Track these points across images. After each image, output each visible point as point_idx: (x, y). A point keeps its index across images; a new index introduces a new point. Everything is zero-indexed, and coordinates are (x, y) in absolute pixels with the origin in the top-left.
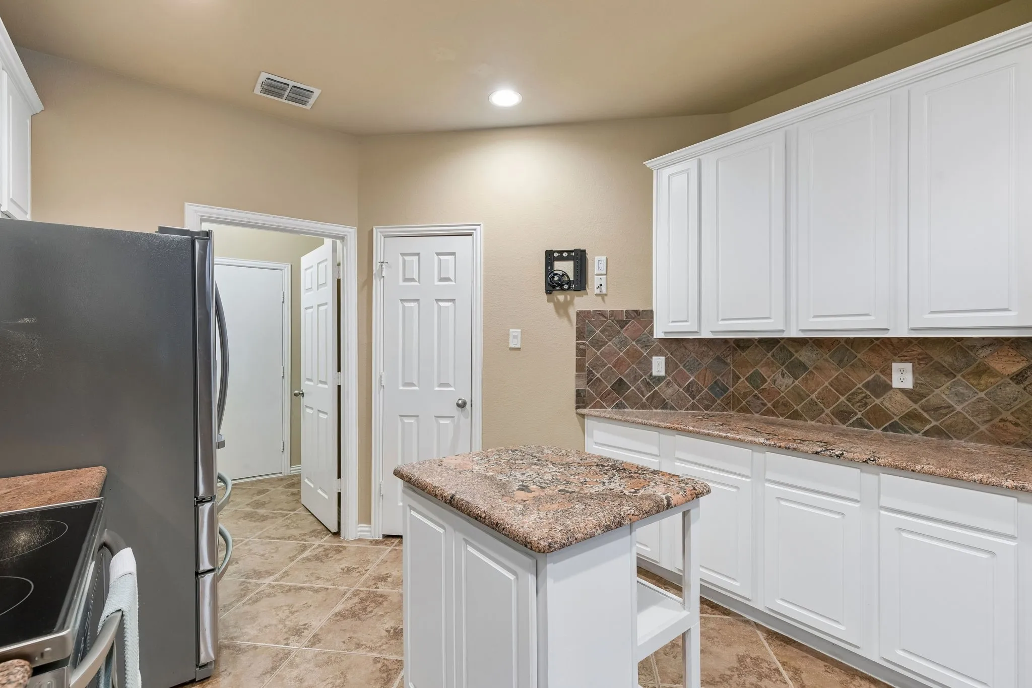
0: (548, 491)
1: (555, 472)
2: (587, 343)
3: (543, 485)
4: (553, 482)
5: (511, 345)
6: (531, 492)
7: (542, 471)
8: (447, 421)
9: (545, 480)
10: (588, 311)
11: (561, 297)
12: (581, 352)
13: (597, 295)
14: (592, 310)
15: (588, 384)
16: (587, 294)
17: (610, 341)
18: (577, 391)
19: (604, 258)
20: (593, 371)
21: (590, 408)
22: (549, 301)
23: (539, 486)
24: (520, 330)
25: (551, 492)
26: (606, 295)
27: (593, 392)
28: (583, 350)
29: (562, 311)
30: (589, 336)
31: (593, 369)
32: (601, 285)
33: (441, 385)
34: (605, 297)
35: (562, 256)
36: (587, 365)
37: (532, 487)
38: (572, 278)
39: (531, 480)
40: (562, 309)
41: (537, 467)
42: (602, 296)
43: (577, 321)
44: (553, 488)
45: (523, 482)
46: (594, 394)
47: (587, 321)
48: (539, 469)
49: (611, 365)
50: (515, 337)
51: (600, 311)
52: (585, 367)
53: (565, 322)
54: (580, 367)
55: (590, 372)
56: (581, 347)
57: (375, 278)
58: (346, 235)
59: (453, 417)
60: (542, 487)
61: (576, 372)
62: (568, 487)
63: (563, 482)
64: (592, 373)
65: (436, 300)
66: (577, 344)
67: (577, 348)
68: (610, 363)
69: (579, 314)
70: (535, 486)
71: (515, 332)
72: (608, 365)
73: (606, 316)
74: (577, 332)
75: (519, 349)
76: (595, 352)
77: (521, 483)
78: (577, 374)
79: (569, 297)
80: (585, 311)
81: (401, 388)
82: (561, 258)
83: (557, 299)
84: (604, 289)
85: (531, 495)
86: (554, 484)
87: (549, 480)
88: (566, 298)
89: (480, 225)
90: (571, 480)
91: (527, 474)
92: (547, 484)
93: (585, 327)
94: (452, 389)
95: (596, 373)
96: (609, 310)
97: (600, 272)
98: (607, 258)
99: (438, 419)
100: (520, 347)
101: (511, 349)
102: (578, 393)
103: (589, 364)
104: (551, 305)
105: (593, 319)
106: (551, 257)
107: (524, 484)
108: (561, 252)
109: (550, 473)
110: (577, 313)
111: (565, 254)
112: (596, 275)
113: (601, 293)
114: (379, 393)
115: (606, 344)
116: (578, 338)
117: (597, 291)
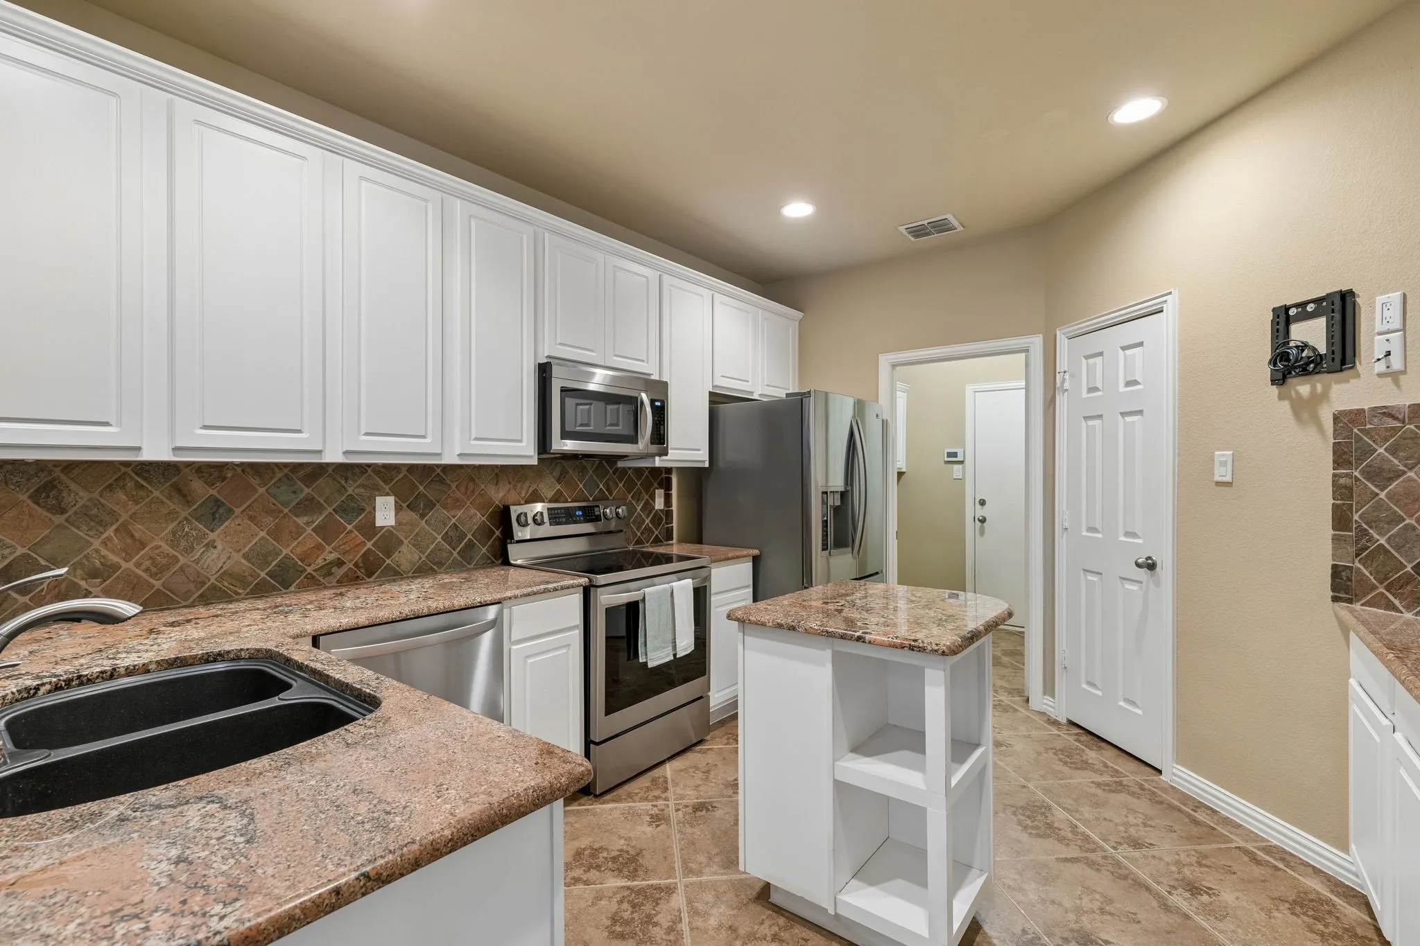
2: (1357, 473)
5: (1217, 478)
8: (1134, 587)
10: (1358, 410)
11: (1303, 388)
12: (1342, 491)
13: (1380, 375)
14: (1366, 408)
15: (1357, 555)
16: (1358, 376)
17: (1410, 469)
18: (1334, 567)
19: (1396, 296)
20: (1371, 531)
21: (1362, 605)
22: (1281, 397)
24: (1231, 452)
26: (1404, 372)
27: (1371, 574)
28: (1345, 487)
29: (1305, 416)
30: (1360, 460)
31: (1371, 527)
32: (1388, 354)
33: (1127, 534)
34: (1402, 377)
35: (1304, 311)
36: (1356, 517)
38: (1322, 349)
40: (1304, 410)
42: (1394, 376)
43: (1335, 430)
46: (1372, 578)
47: (1355, 430)
49: (1413, 522)
50: (1224, 464)
51: (1385, 407)
52: (1351, 520)
53: (1312, 431)
54: (1341, 519)
55: (1362, 533)
56: (1342, 481)
57: (1059, 393)
58: (1029, 347)
59: (1142, 583)
61: (1334, 529)
64: (1367, 534)
65: (1121, 413)
66: (1334, 475)
67: (1334, 484)
68: (1411, 516)
69: (1336, 418)
71: (1223, 455)
72: (1407, 521)
73: (1401, 417)
74: (1334, 453)
75: (1229, 484)
76: (1372, 492)
78: (1335, 535)
79: (1319, 388)
80: (1351, 412)
81: (1085, 533)
82: (1305, 316)
83: (1297, 393)
84: (1396, 363)
88: (1314, 388)
89: (1170, 293)
93: (1351, 443)
94: (1140, 541)
95: (1376, 537)
96: (1407, 404)
97: (1385, 327)
98: (1405, 296)
99: (1124, 582)
100: (1230, 480)
101: (1218, 484)
102: (1336, 572)
103: (1360, 517)
104: (1286, 405)
105: (1369, 426)
106: (1283, 318)
108: (1303, 305)
110: (1334, 414)
111: (1310, 308)
112: (1380, 334)
113: (1389, 370)
114: (1062, 537)
115: (1400, 476)
116: (1337, 463)
117: (1380, 367)
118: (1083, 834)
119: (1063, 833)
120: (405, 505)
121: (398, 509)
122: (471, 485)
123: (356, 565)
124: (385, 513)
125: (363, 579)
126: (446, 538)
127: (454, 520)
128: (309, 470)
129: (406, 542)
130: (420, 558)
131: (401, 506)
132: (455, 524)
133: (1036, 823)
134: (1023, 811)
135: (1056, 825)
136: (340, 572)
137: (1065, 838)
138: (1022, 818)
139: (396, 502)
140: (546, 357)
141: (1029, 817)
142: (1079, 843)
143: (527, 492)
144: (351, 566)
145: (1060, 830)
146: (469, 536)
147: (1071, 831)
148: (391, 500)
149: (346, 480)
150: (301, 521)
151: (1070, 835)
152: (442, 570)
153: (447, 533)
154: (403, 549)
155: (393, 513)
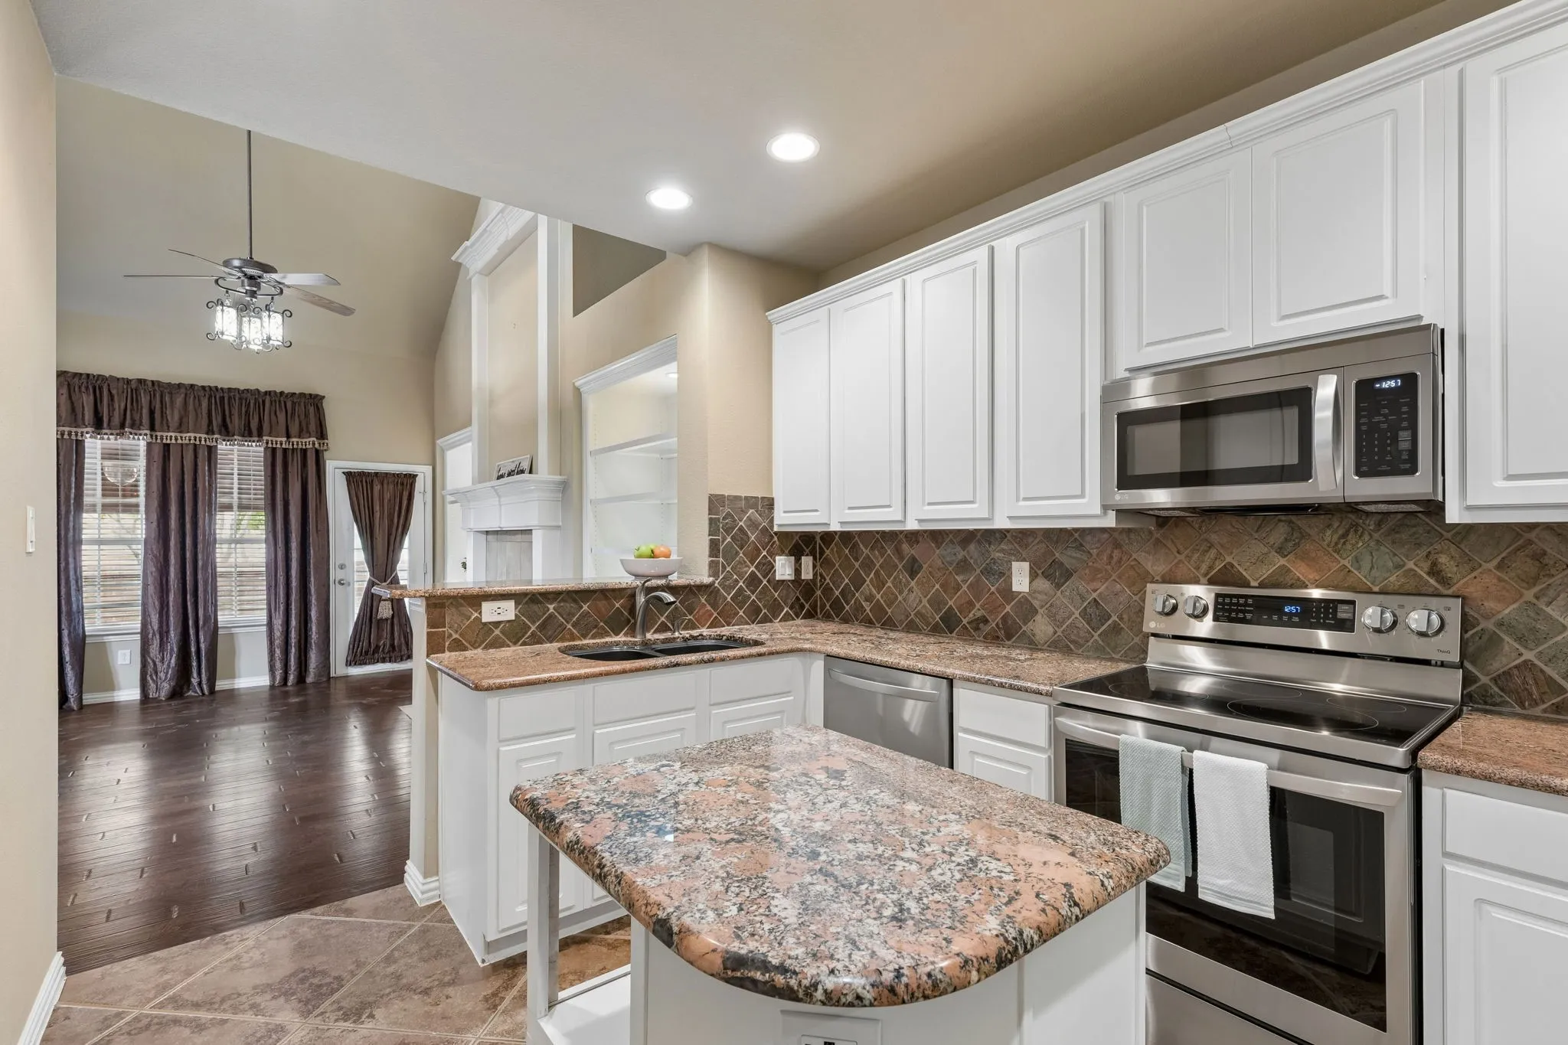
0: (797, 769)
1: (779, 811)
3: (803, 779)
4: (787, 785)
6: (822, 768)
7: (805, 813)
9: (801, 790)
23: (811, 778)
25: (792, 768)
37: (822, 777)
39: (826, 789)
41: (818, 826)
44: (788, 774)
45: (840, 785)
48: (811, 820)
60: (806, 775)
62: (763, 776)
63: (768, 784)
70: (818, 777)
77: (844, 783)
85: (823, 763)
86: (785, 782)
87: (792, 791)
90: (753, 789)
91: (836, 804)
92: (796, 781)
107: (838, 783)
109: (790, 809)
118: (244, 1011)
119: (268, 996)
120: (1040, 572)
121: (1033, 576)
122: (1116, 554)
123: (997, 625)
124: (1021, 579)
125: (1003, 640)
126: (1084, 614)
127: (1095, 595)
128: (963, 536)
129: (1041, 611)
130: (1055, 633)
131: (1035, 572)
132: (1095, 599)
133: (307, 985)
134: (332, 989)
135: (282, 1000)
136: (987, 629)
137: (263, 992)
138: (328, 980)
139: (1031, 568)
140: (1126, 370)
141: (320, 986)
142: (243, 999)
143: (1211, 568)
144: (994, 625)
145: (274, 998)
146: (1114, 618)
147: (259, 1005)
148: (1026, 565)
149: (990, 544)
150: (959, 578)
151: (258, 999)
152: (1080, 652)
153: (1085, 608)
154: (1038, 618)
155: (1027, 580)
